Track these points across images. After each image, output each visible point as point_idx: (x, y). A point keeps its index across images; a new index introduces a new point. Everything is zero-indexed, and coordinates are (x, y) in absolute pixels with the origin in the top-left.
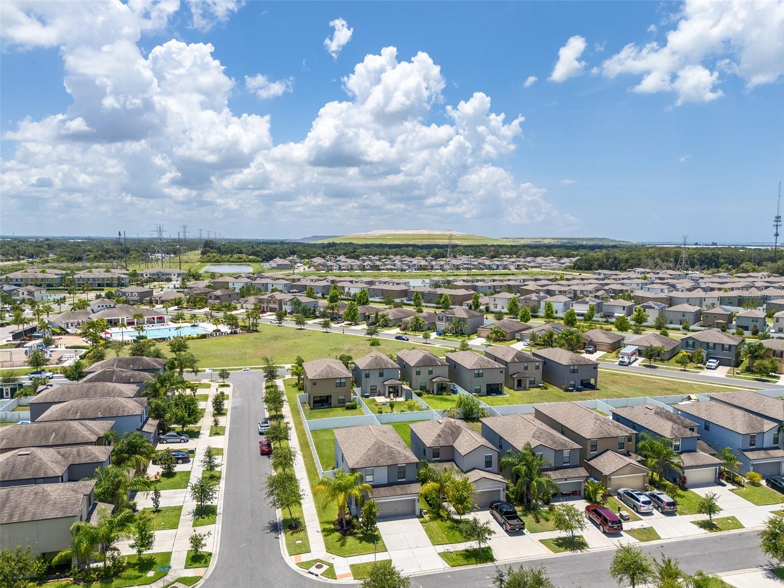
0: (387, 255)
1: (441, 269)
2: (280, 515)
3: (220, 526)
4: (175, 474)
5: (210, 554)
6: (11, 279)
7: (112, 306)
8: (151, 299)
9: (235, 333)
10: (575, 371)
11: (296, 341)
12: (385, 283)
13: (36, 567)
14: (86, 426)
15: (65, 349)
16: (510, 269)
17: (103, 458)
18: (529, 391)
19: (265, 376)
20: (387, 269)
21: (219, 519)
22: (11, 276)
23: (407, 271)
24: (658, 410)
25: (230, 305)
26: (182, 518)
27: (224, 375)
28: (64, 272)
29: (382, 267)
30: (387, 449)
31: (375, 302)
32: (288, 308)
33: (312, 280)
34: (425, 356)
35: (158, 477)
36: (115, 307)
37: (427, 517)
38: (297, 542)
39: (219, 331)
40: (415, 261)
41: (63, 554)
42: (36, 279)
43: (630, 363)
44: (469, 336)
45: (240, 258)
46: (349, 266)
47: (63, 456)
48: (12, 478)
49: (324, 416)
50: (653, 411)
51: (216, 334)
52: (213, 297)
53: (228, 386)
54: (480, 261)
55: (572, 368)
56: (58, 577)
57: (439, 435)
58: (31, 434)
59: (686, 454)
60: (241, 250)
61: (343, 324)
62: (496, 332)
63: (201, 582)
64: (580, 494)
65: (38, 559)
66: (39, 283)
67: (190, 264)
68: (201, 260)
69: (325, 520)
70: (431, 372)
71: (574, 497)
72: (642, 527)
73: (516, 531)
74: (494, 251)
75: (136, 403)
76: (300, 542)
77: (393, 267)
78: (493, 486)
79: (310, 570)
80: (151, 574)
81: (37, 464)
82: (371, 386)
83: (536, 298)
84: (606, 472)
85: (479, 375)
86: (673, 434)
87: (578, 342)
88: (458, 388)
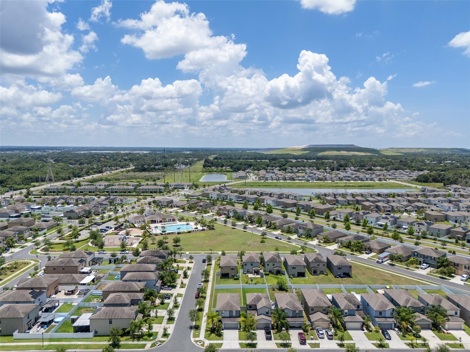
1: (331, 180)
2: (194, 323)
3: (175, 325)
4: (164, 303)
5: (169, 334)
6: (113, 189)
8: (172, 205)
9: (204, 230)
10: (340, 268)
14: (137, 284)
15: (134, 237)
17: (141, 298)
20: (299, 180)
21: (175, 322)
22: (113, 187)
23: (310, 181)
24: (347, 296)
25: (206, 210)
26: (164, 320)
27: (191, 258)
29: (296, 179)
30: (230, 304)
32: (231, 214)
33: (251, 192)
34: (272, 258)
35: (159, 304)
36: (155, 214)
37: (241, 330)
39: (197, 228)
40: (318, 173)
41: (128, 329)
42: (124, 189)
43: (382, 262)
44: (312, 239)
45: (222, 170)
47: (129, 296)
49: (224, 283)
50: (344, 297)
51: (195, 230)
52: (199, 206)
53: (192, 262)
56: (127, 336)
57: (253, 300)
59: (349, 316)
61: (255, 226)
62: (325, 238)
63: (165, 342)
64: (302, 328)
65: (122, 330)
66: (125, 191)
67: (196, 174)
68: (202, 171)
69: (208, 327)
70: (274, 265)
71: (299, 328)
72: (315, 342)
73: (269, 339)
75: (155, 274)
76: (197, 333)
77: (303, 179)
79: (198, 343)
80: (151, 338)
81: (122, 299)
82: (247, 269)
83: (362, 214)
84: (312, 320)
85: (294, 268)
87: (362, 248)
88: (286, 273)
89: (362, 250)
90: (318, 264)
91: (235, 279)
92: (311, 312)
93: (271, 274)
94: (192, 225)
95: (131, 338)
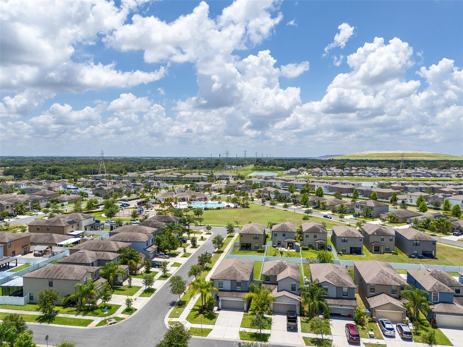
0: (365, 166)
1: (397, 176)
2: (180, 298)
3: (151, 298)
4: (151, 272)
5: (136, 310)
8: (209, 189)
9: (236, 208)
10: (418, 244)
11: (264, 214)
12: (345, 184)
13: (62, 300)
14: (117, 244)
15: (154, 211)
16: (451, 177)
17: (112, 258)
18: (382, 255)
19: (228, 231)
20: (359, 175)
21: (153, 295)
22: (156, 176)
23: (372, 177)
24: (435, 272)
25: (244, 193)
26: (138, 292)
27: (209, 228)
28: (181, 174)
29: (355, 174)
30: (234, 271)
31: (331, 195)
32: (273, 196)
33: (300, 181)
34: (314, 227)
35: (143, 272)
36: (185, 192)
37: (250, 313)
38: (177, 312)
39: (229, 206)
40: (380, 171)
41: (72, 296)
44: (373, 219)
45: (273, 168)
46: (333, 173)
47: (97, 255)
48: (73, 262)
49: (243, 254)
50: (430, 273)
51: (226, 207)
52: (237, 188)
53: (210, 234)
54: (430, 171)
55: (415, 242)
56: (71, 307)
57: (272, 269)
58: (94, 245)
59: (442, 304)
60: (275, 164)
61: (299, 207)
62: (391, 217)
63: (124, 320)
64: (353, 318)
65: (65, 297)
66: (167, 179)
67: (246, 171)
68: (253, 169)
69: (198, 304)
70: (315, 237)
71: (348, 318)
72: (377, 343)
73: (292, 329)
74: (446, 164)
75: (147, 237)
76: (178, 312)
77: (363, 174)
78: (289, 301)
79: (172, 326)
80: (106, 313)
81: (84, 257)
82: (278, 241)
83: (442, 197)
84: (372, 306)
85: (344, 241)
86: (433, 289)
87: (447, 227)
88: (333, 248)
89: (448, 231)
90: (382, 237)
91: (259, 252)
92: (370, 293)
93: (312, 248)
94: (225, 204)
95: (76, 311)
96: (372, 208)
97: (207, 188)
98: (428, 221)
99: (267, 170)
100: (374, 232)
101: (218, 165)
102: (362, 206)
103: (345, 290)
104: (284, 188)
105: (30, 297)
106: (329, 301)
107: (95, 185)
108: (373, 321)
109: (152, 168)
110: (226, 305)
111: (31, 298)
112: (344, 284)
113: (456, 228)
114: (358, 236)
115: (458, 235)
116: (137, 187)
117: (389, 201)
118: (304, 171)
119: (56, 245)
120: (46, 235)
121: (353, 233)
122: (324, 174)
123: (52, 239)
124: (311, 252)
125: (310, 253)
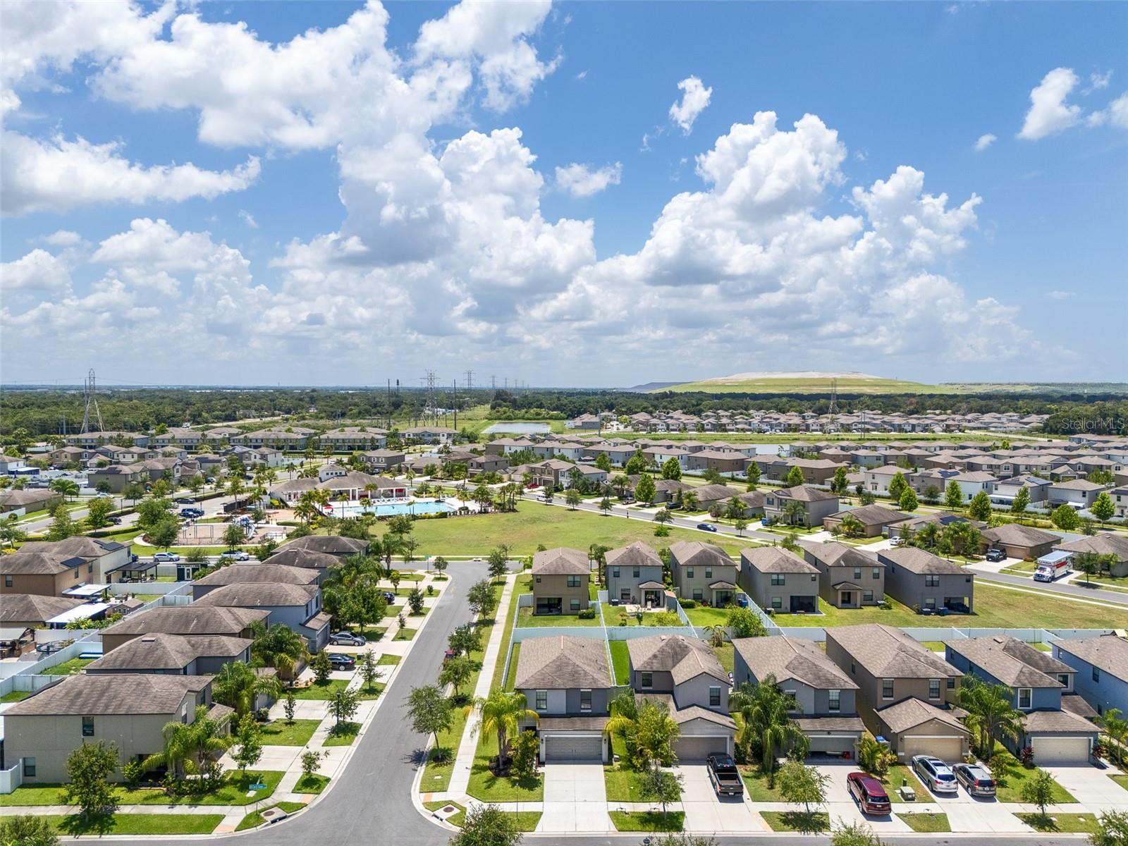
0: (746, 409)
1: (821, 430)
2: (430, 742)
3: (355, 748)
4: (330, 681)
5: (328, 780)
6: (251, 440)
7: (343, 473)
8: (400, 467)
9: (486, 512)
10: (935, 584)
11: (558, 525)
12: (718, 449)
13: (126, 770)
14: (233, 614)
15: (275, 526)
16: (933, 432)
17: (235, 652)
18: (859, 611)
19: (491, 569)
20: (738, 430)
21: (358, 740)
22: (250, 435)
23: (768, 433)
24: (1012, 644)
25: (494, 475)
26: (315, 734)
27: (440, 564)
28: (313, 431)
29: (730, 427)
30: (570, 668)
31: (695, 476)
32: (565, 481)
33: (616, 445)
34: (704, 552)
35: (309, 684)
36: (346, 475)
37: (616, 765)
38: (436, 778)
39: (467, 508)
40: (783, 418)
41: (154, 757)
42: (278, 439)
43: (1053, 579)
44: (809, 528)
45: (538, 414)
46: (681, 425)
47: (193, 646)
48: (131, 667)
49: (546, 625)
50: (1002, 646)
51: (460, 512)
52: (475, 465)
53: (445, 579)
54: (887, 418)
55: (929, 578)
56: (152, 785)
57: (655, 656)
58: (171, 619)
59: (1040, 713)
60: (541, 404)
61: (633, 506)
62: (849, 524)
63: (305, 810)
64: (854, 758)
65: (132, 761)
66: (280, 444)
67: (474, 422)
68: (489, 416)
69: (482, 754)
70: (709, 575)
71: (844, 760)
72: (926, 812)
73: (730, 795)
74: (917, 403)
75: (304, 592)
76: (440, 777)
77: (747, 427)
78: (715, 731)
79: (437, 813)
80: (251, 794)
81: (159, 652)
82: (622, 590)
83: (939, 476)
84: (896, 729)
85: (778, 583)
86: (1020, 681)
87: (974, 542)
88: (750, 600)
89: (976, 551)
90: (857, 571)
91: (582, 617)
92: (884, 699)
93: (702, 603)
94: (454, 504)
95: (166, 795)
96: (804, 504)
97: (396, 465)
98: (932, 531)
99: (523, 418)
100: (838, 560)
101: (402, 406)
102: (781, 500)
103: (834, 695)
104: (584, 461)
105: (25, 767)
106: (805, 724)
107: (85, 463)
108: (900, 763)
109: (226, 416)
110: (556, 751)
111: (29, 770)
112: (833, 683)
113: (991, 544)
114: (807, 571)
115: (996, 560)
116: (211, 465)
117: (828, 487)
118: (611, 420)
119: (45, 624)
120: (10, 600)
121: (795, 563)
122: (661, 427)
123: (30, 608)
124: (703, 611)
125: (701, 614)
